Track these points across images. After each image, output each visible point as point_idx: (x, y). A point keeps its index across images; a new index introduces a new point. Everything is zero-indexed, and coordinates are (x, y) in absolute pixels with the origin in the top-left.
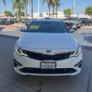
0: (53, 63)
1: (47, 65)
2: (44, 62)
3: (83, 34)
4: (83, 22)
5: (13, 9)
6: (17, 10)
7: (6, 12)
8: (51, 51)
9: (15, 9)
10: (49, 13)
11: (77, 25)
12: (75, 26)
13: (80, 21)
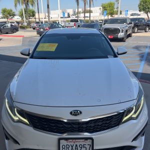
0: (86, 139)
1: (72, 144)
2: (66, 139)
3: (137, 48)
4: (136, 26)
5: (16, 6)
6: (23, 7)
7: (4, 11)
8: (81, 113)
9: (18, 5)
10: (77, 10)
11: (127, 31)
12: (122, 34)
13: (130, 25)
